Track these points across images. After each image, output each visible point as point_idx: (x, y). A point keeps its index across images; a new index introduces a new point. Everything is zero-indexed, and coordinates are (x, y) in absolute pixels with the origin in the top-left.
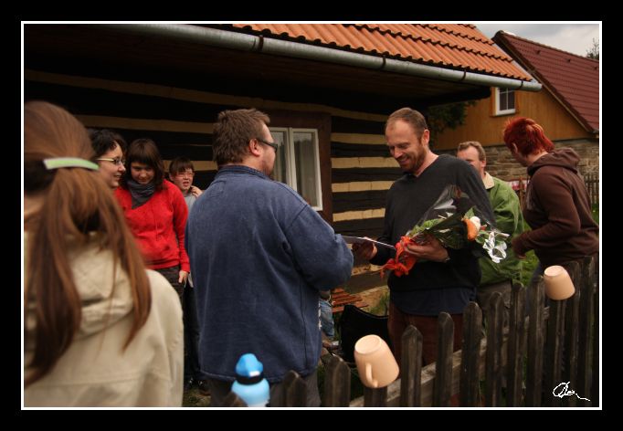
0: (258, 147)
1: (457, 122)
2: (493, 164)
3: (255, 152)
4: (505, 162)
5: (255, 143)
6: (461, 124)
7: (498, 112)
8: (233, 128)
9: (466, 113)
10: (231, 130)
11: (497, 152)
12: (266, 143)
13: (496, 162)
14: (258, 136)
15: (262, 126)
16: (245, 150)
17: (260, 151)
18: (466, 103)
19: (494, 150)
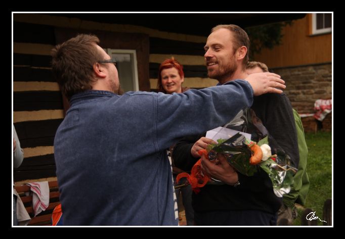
0: (102, 69)
1: (274, 42)
2: (310, 83)
3: (101, 74)
4: (323, 81)
5: (98, 66)
6: (278, 43)
7: (315, 31)
8: (73, 61)
9: (283, 32)
10: (73, 64)
11: (314, 71)
12: (107, 62)
13: (313, 81)
14: (98, 59)
15: (96, 48)
16: (92, 76)
17: (104, 72)
18: (283, 23)
19: (311, 69)
